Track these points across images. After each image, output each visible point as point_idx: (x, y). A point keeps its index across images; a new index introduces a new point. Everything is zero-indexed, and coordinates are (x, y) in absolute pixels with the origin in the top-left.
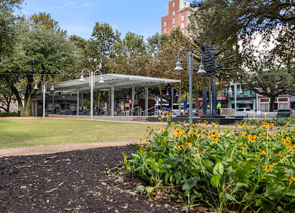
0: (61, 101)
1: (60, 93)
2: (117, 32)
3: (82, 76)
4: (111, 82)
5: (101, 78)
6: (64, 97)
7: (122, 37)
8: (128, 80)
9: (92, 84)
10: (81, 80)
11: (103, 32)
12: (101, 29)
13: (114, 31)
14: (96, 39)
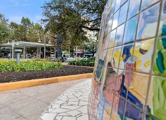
0: (4, 52)
1: (4, 48)
2: (32, 22)
3: (8, 42)
4: (24, 45)
5: (18, 43)
6: (6, 50)
7: (34, 25)
8: (30, 44)
9: (13, 45)
10: (8, 43)
11: (26, 21)
12: (25, 20)
13: (31, 21)
14: (22, 24)
